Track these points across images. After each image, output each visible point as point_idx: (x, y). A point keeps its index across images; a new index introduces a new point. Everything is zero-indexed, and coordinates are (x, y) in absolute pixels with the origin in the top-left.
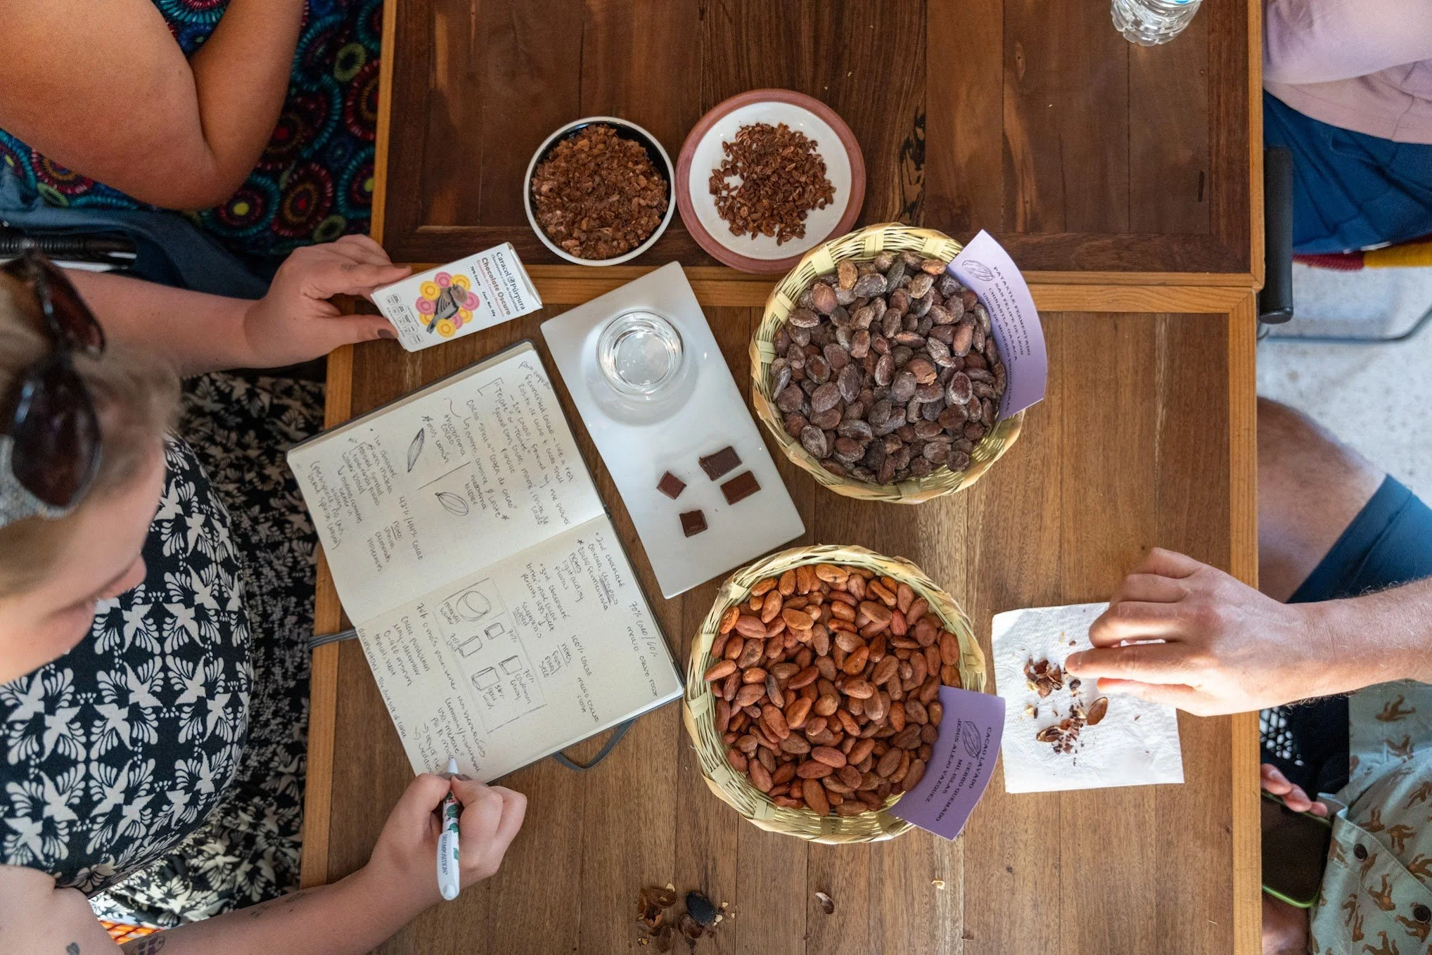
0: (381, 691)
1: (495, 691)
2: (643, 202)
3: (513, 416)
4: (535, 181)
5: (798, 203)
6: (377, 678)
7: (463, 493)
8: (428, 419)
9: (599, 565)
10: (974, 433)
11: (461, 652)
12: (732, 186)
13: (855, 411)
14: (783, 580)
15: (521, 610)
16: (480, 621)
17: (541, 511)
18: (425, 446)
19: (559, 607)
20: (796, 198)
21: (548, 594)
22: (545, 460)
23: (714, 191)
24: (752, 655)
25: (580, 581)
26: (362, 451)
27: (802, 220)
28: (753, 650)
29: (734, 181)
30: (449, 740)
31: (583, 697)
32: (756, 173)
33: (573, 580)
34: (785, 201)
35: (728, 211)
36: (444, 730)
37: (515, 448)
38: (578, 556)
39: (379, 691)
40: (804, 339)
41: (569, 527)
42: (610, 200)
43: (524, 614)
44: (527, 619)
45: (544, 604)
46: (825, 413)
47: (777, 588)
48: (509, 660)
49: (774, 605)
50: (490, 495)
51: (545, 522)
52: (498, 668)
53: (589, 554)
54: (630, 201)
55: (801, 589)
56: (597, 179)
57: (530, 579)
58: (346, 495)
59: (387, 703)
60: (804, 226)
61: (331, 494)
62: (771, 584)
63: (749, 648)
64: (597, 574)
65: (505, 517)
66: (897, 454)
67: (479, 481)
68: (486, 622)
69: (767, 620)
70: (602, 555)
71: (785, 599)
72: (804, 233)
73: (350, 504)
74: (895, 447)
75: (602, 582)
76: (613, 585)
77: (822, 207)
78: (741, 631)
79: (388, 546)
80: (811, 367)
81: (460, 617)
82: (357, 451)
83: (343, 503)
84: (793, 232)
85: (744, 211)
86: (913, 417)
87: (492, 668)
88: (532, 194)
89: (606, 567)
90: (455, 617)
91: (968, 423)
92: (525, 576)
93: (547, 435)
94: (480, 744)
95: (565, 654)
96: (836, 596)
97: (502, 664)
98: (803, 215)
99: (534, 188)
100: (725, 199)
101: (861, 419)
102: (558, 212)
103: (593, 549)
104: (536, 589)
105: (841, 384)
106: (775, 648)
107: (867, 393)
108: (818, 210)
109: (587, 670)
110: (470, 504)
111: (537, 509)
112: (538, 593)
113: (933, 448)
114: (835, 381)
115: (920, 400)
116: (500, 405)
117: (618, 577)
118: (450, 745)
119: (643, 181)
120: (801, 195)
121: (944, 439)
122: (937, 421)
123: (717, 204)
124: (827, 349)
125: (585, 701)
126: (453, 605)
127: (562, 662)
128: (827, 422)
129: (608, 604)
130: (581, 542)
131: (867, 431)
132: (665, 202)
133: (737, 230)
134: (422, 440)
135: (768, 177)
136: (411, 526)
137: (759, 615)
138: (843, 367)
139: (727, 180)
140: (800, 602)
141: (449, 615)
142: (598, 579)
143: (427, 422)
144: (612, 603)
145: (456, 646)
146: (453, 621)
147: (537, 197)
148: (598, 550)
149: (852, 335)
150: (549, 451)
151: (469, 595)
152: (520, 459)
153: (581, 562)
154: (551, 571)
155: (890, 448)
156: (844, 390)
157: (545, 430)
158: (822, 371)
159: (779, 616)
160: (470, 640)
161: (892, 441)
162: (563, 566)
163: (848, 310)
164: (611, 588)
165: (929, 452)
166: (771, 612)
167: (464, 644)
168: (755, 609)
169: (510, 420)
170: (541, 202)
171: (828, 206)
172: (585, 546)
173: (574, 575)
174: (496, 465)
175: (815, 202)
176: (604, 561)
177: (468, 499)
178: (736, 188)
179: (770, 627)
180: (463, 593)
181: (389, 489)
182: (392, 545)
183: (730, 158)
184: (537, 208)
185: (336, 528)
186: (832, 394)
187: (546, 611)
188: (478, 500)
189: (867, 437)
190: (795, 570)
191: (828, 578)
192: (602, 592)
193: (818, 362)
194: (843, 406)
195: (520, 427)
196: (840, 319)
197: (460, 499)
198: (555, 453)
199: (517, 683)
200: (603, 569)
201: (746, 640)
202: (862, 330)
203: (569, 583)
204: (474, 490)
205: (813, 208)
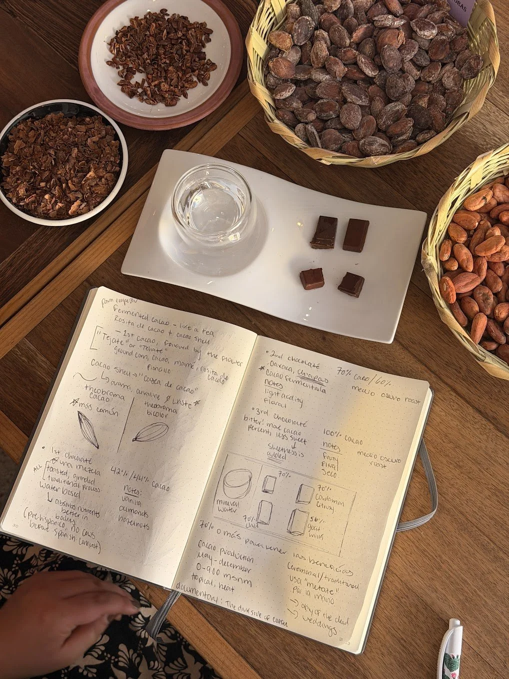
0: (237, 611)
1: (313, 523)
2: (95, 139)
3: (131, 342)
4: (10, 195)
5: (192, 50)
6: (225, 605)
7: (152, 419)
8: (75, 401)
9: (290, 369)
10: (461, 43)
11: (263, 523)
12: (140, 81)
13: (378, 105)
14: (452, 234)
15: (272, 452)
16: (253, 489)
17: (216, 374)
18: (91, 421)
19: (294, 423)
20: (188, 48)
21: (278, 423)
22: (184, 342)
23: (132, 94)
24: (486, 299)
25: (289, 393)
26: (52, 469)
27: (205, 59)
28: (484, 294)
29: (138, 78)
30: (319, 592)
31: (375, 460)
32: (147, 59)
33: (284, 396)
34: (182, 56)
35: (153, 97)
36: (308, 588)
37: (154, 358)
38: (270, 378)
39: (235, 613)
40: (297, 102)
41: (244, 365)
42: (74, 155)
43: (276, 452)
44: (282, 453)
45: (282, 432)
46: (362, 125)
47: (455, 243)
48: (300, 492)
49: (465, 253)
50: (171, 400)
51: (226, 379)
52: (298, 506)
53: (276, 370)
54: (86, 145)
55: (471, 227)
56: (52, 152)
57: (256, 426)
58: (70, 510)
59: (250, 615)
60: (209, 60)
61: (59, 520)
62: (448, 244)
63: (479, 296)
64: (294, 377)
65: (197, 403)
66: (431, 102)
67: (154, 401)
68: (257, 484)
69: (471, 269)
70: (284, 362)
71: (467, 244)
72: (214, 64)
73: (79, 512)
74: (426, 99)
75: (303, 378)
76: (313, 373)
77: (209, 40)
78: (464, 290)
79: (137, 508)
80: (322, 111)
81: (237, 501)
82: (48, 473)
83: (74, 518)
84: (207, 70)
85: (165, 86)
86: (416, 73)
87: (294, 511)
88: (16, 205)
89: (297, 367)
90: (233, 504)
91: (452, 42)
92: (250, 427)
93: (167, 329)
94: (342, 569)
95: (331, 449)
96: (496, 211)
97: (298, 502)
98: (202, 56)
99: (14, 200)
100: (145, 92)
101: (386, 104)
102: (47, 197)
103: (275, 364)
104: (267, 428)
105: (351, 98)
106: (495, 282)
107: (372, 88)
108: (207, 45)
109: (357, 442)
110: (163, 420)
111: (211, 375)
112: (270, 429)
113: (448, 77)
114: (345, 101)
115: (409, 57)
116: (116, 344)
117: (309, 364)
118: (323, 594)
119: (83, 128)
120: (189, 44)
121: (448, 67)
122: (431, 61)
123: (142, 100)
124: (318, 92)
125: (378, 460)
126: (224, 499)
127: (335, 455)
128: (369, 127)
129: (323, 388)
130: (262, 368)
131: (399, 106)
132: (109, 127)
133: (171, 102)
134: (86, 419)
135: (158, 54)
136: (138, 478)
137: (462, 269)
138: (340, 89)
139: (133, 81)
140: (479, 235)
141: (227, 507)
142: (299, 379)
143: (77, 404)
144: (324, 383)
145: (254, 522)
146: (234, 508)
147: (21, 204)
148: (279, 362)
149: (324, 68)
150: (179, 335)
151: (227, 480)
152: (166, 360)
153: (277, 380)
154: (265, 407)
155: (423, 103)
156: (357, 100)
157: (162, 327)
158: (331, 105)
159: (475, 257)
160: (260, 508)
161: (420, 98)
162: (267, 395)
163: (304, 62)
164: (314, 376)
165: (449, 82)
166: (468, 260)
167: (258, 515)
168: (456, 268)
169: (132, 346)
170: (28, 204)
171: (211, 36)
172: (268, 367)
173: (281, 393)
174: (154, 381)
175: (201, 41)
176: (289, 364)
177: (159, 419)
178: (143, 81)
179: (477, 270)
180: (221, 483)
181: (97, 473)
182: (139, 503)
183: (121, 68)
184: (29, 210)
185: (86, 538)
186: (353, 109)
187: (288, 435)
188: (165, 412)
189: (403, 110)
190: (453, 221)
191: (478, 205)
192: (311, 384)
193: (322, 104)
194: (366, 110)
195: (143, 343)
196: (305, 71)
197: (154, 425)
198: (186, 332)
199: (321, 501)
200: (295, 369)
201: (472, 295)
202: (327, 59)
203: (283, 401)
204: (156, 410)
205: (204, 46)
